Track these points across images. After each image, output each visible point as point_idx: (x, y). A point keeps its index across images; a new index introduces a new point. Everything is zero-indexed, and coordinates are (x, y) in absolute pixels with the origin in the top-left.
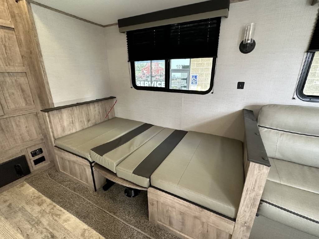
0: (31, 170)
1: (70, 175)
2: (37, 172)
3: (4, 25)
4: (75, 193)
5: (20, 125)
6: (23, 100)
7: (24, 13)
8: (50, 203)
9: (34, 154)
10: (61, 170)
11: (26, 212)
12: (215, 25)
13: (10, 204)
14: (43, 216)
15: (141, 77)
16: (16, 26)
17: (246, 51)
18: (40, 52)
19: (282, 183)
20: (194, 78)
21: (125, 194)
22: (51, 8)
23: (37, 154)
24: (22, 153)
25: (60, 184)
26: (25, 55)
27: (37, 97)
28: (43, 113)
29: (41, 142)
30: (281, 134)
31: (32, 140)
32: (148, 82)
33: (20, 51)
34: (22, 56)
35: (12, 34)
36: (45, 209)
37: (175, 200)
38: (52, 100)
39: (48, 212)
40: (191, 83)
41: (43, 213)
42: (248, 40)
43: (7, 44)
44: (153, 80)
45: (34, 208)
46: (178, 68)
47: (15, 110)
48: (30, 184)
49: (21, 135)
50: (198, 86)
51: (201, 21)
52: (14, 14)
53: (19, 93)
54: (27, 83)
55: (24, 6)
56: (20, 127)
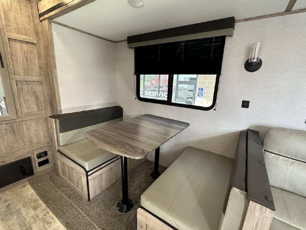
0: (35, 171)
1: (68, 181)
2: (40, 173)
3: (28, 41)
4: (70, 200)
5: (30, 129)
6: (36, 106)
7: (45, 31)
8: (44, 208)
9: (39, 156)
10: (61, 175)
11: (21, 215)
12: (220, 43)
13: (9, 205)
14: (35, 222)
15: (149, 87)
16: (38, 41)
17: (252, 70)
18: (55, 64)
19: (292, 225)
20: (200, 90)
21: (117, 207)
22: (69, 26)
23: (42, 156)
24: (29, 154)
25: (57, 189)
26: (43, 67)
27: (49, 103)
28: (51, 119)
29: (47, 145)
30: (292, 163)
31: (39, 143)
32: (156, 91)
33: (39, 63)
34: (40, 67)
35: (34, 48)
36: (39, 214)
37: (164, 227)
38: (60, 107)
39: (40, 218)
40: (197, 95)
41: (35, 218)
42: (254, 59)
43: (28, 57)
44: (160, 90)
45: (29, 211)
46: (185, 80)
47: (28, 114)
48: (31, 186)
49: (30, 137)
50: (204, 98)
51: (205, 39)
52: (38, 32)
53: (34, 99)
54: (41, 91)
55: (46, 25)
56: (30, 130)
